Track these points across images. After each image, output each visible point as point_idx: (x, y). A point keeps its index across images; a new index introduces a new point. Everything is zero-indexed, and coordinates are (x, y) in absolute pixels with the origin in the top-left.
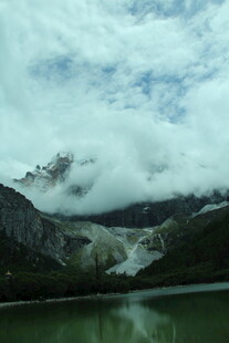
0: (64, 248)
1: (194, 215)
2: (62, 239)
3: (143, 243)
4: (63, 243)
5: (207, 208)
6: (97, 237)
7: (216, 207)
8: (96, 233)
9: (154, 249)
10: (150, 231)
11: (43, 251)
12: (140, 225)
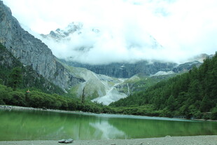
0: (68, 82)
1: (151, 75)
2: (67, 76)
3: (117, 87)
4: (67, 79)
5: (160, 73)
6: (89, 78)
7: (165, 73)
8: (89, 76)
9: (123, 92)
10: (122, 80)
11: (54, 82)
12: (117, 76)
